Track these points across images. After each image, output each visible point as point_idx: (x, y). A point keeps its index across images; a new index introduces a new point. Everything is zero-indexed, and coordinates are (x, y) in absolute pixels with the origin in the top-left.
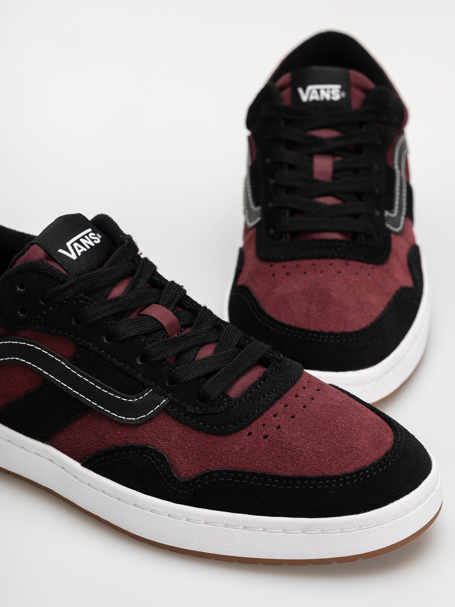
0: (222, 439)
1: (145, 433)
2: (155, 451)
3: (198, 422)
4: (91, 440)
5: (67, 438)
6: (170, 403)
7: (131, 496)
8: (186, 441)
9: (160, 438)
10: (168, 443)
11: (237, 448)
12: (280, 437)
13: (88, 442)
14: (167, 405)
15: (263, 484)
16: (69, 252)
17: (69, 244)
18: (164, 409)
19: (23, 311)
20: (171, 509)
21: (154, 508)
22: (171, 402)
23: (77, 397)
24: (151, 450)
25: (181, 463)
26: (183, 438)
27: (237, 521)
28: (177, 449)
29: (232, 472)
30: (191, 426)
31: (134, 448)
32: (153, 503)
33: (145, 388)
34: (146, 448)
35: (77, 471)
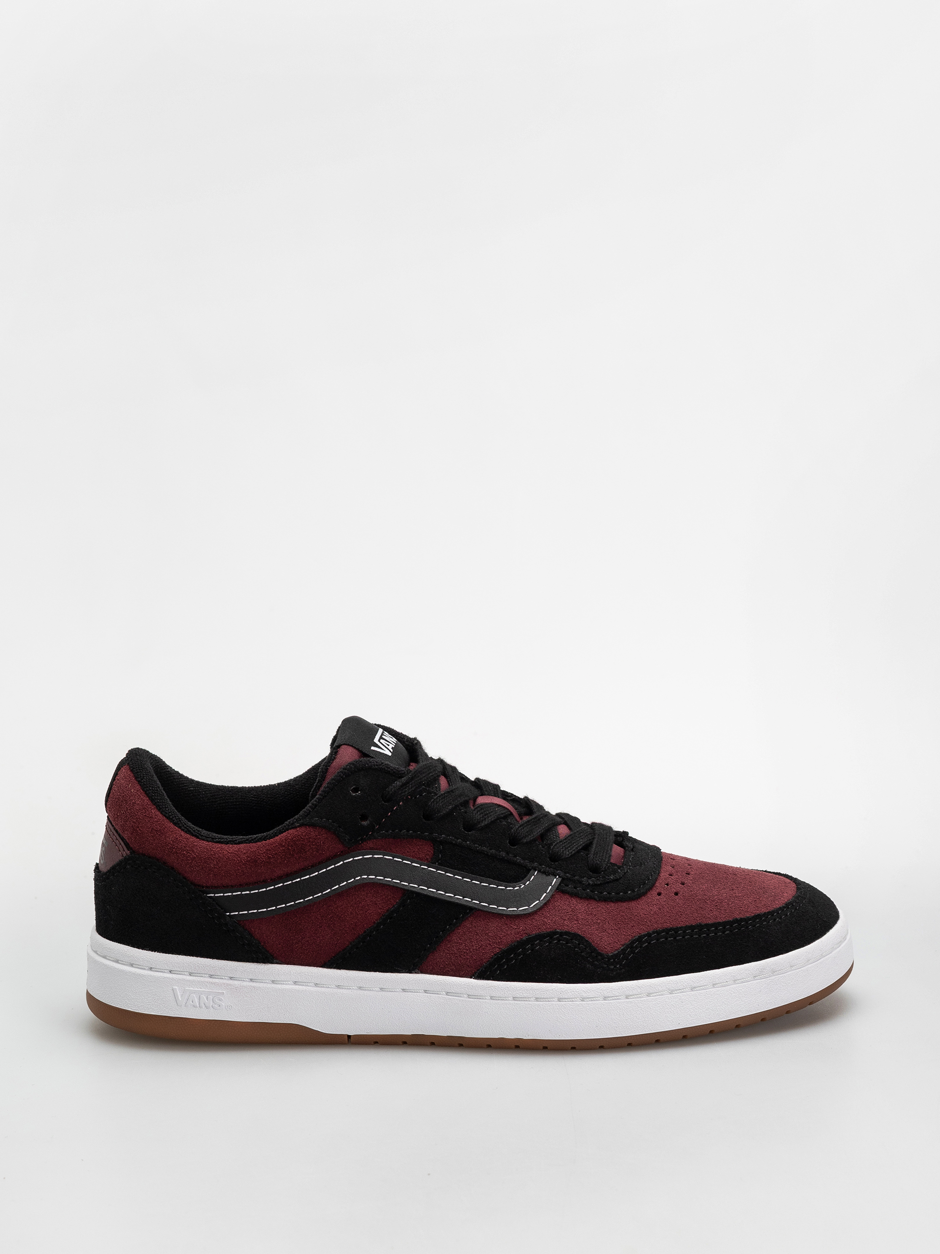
0: (633, 904)
1: (545, 920)
2: (567, 933)
3: (601, 893)
4: (482, 945)
5: (448, 953)
6: (564, 881)
7: (554, 990)
8: (595, 915)
9: (565, 920)
10: (576, 922)
11: (655, 908)
12: (691, 891)
13: (479, 948)
14: (560, 884)
15: (700, 936)
16: (379, 747)
17: (376, 740)
18: (557, 889)
19: (364, 817)
20: (607, 989)
21: (586, 995)
22: (563, 879)
23: (453, 900)
24: (561, 934)
25: (601, 939)
26: (591, 914)
27: (685, 982)
28: (590, 926)
29: (663, 931)
30: (595, 899)
31: (541, 937)
32: (584, 989)
33: (528, 871)
34: (555, 933)
35: (472, 986)
